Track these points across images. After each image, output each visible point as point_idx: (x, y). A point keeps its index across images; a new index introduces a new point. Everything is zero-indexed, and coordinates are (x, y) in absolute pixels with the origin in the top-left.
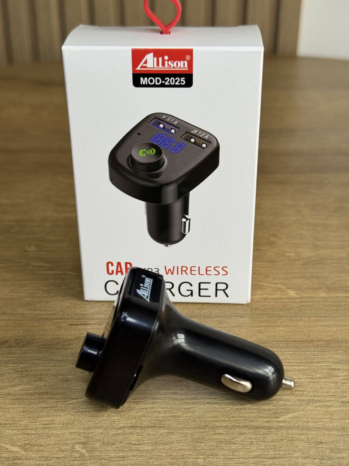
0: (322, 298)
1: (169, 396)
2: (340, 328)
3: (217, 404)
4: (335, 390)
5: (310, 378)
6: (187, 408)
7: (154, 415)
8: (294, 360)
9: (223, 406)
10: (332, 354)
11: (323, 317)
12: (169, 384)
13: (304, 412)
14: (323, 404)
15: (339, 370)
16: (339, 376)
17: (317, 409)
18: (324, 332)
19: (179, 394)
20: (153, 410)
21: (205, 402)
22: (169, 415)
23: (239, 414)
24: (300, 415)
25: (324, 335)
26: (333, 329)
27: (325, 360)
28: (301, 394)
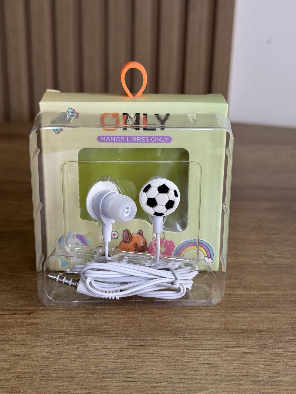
0: (239, 295)
1: (86, 375)
2: (255, 319)
3: (133, 382)
4: (248, 371)
5: (225, 361)
6: (103, 386)
7: (70, 392)
8: (210, 345)
9: (138, 384)
10: (246, 340)
11: (239, 310)
12: (88, 365)
13: (216, 390)
14: (236, 383)
15: (252, 353)
16: (252, 359)
17: (229, 387)
18: (240, 322)
19: (97, 374)
20: (70, 387)
21: (121, 380)
22: (84, 392)
23: (154, 391)
24: (213, 392)
25: (239, 325)
26: (248, 320)
27: (240, 345)
28: (215, 374)
